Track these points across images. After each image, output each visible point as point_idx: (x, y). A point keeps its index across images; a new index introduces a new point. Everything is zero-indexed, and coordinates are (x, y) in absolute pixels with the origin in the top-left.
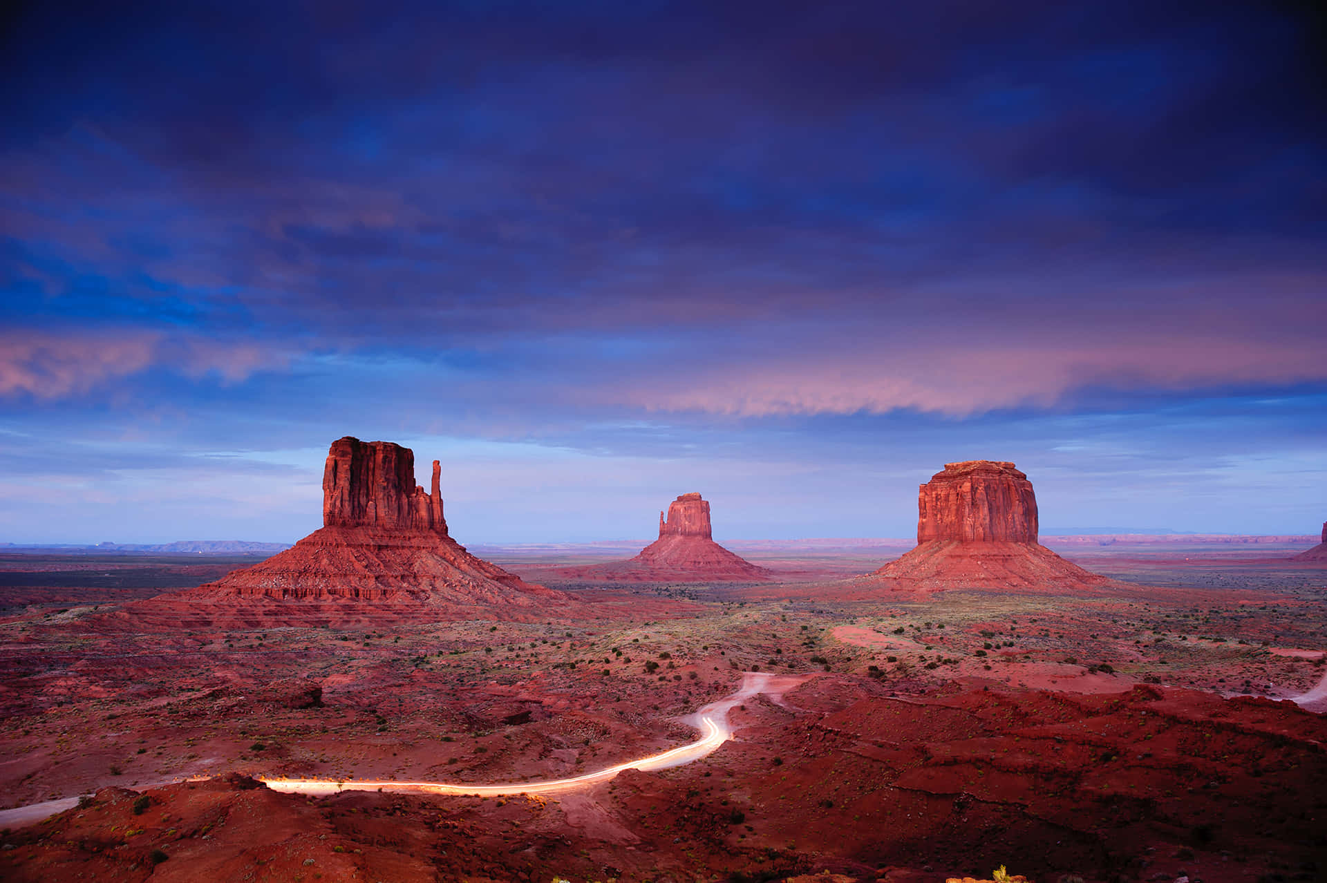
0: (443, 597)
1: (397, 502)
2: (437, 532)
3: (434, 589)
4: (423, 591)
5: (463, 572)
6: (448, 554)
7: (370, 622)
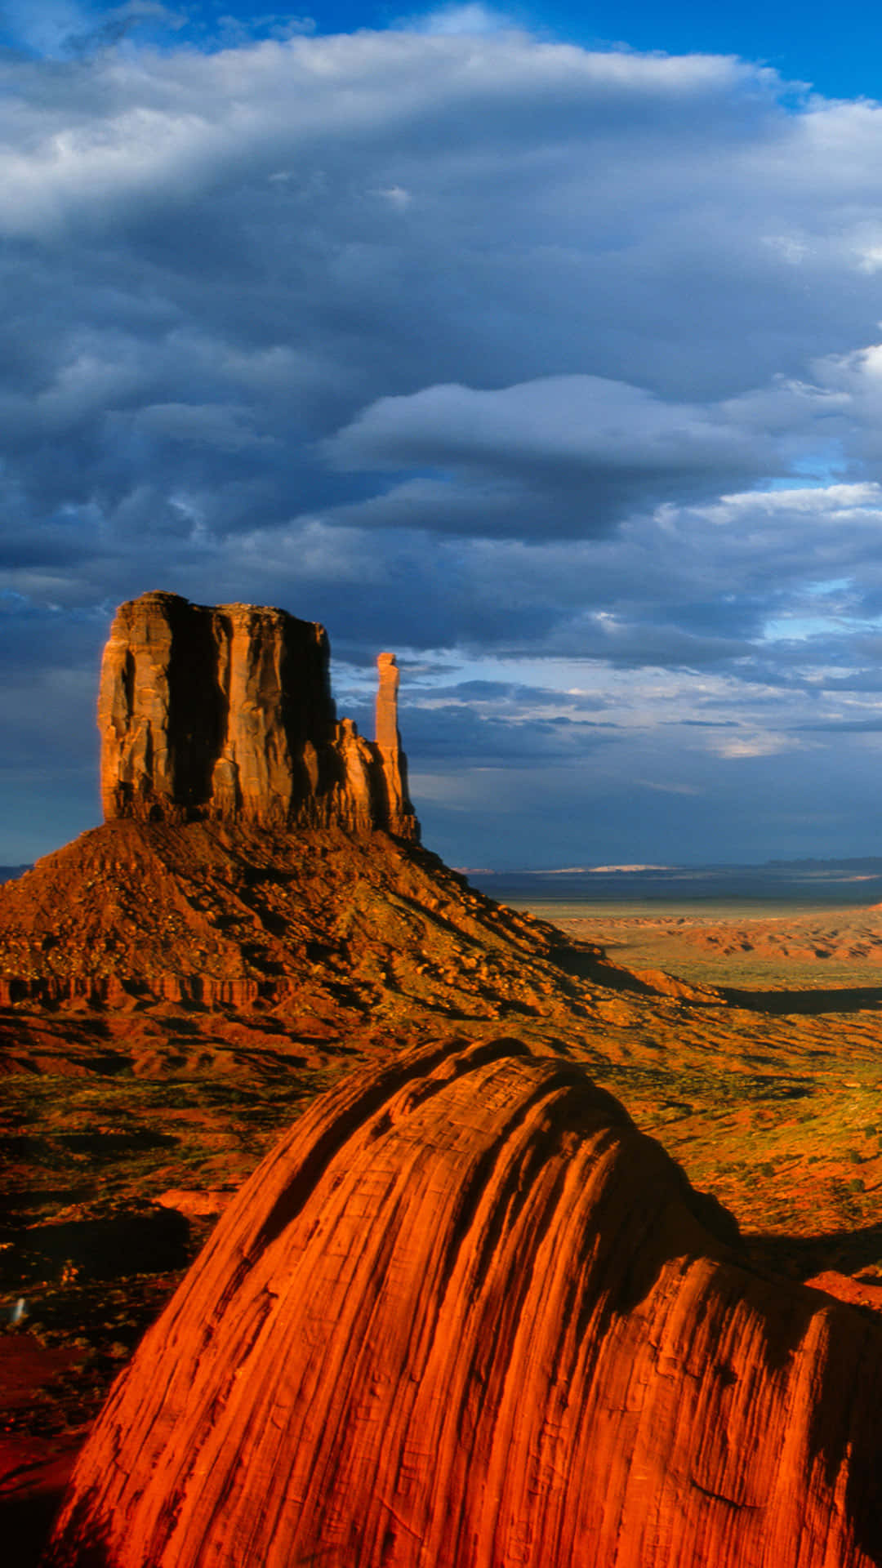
0: (417, 1001)
1: (289, 759)
2: (392, 837)
3: (392, 983)
4: (367, 986)
5: (464, 938)
6: (423, 893)
7: (237, 1061)
